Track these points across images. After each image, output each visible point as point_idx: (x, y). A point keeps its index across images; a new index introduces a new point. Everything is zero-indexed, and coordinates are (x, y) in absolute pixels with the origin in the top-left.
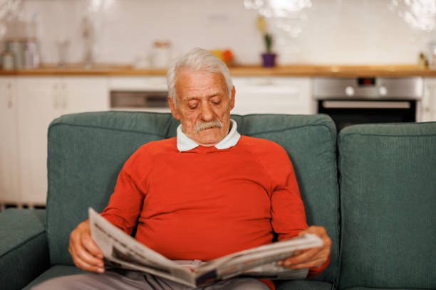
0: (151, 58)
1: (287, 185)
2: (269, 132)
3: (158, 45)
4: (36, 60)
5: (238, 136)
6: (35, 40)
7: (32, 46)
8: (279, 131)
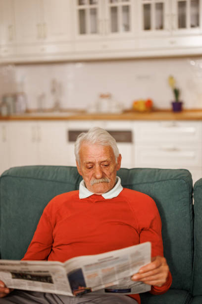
0: (98, 106)
1: (151, 227)
2: (144, 183)
3: (103, 96)
4: (23, 108)
5: (121, 189)
8: (151, 183)
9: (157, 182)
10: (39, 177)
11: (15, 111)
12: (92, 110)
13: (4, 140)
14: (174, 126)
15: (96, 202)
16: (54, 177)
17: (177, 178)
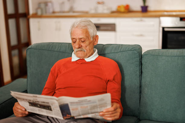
0: (96, 9)
1: (114, 79)
2: (113, 53)
3: (99, 3)
4: (51, 10)
5: (97, 56)
6: (51, 2)
7: (50, 4)
8: (116, 53)
9: (120, 52)
10: (50, 49)
11: (46, 12)
12: (93, 12)
13: (39, 29)
14: (141, 21)
15: (81, 63)
16: (59, 49)
17: (133, 49)
